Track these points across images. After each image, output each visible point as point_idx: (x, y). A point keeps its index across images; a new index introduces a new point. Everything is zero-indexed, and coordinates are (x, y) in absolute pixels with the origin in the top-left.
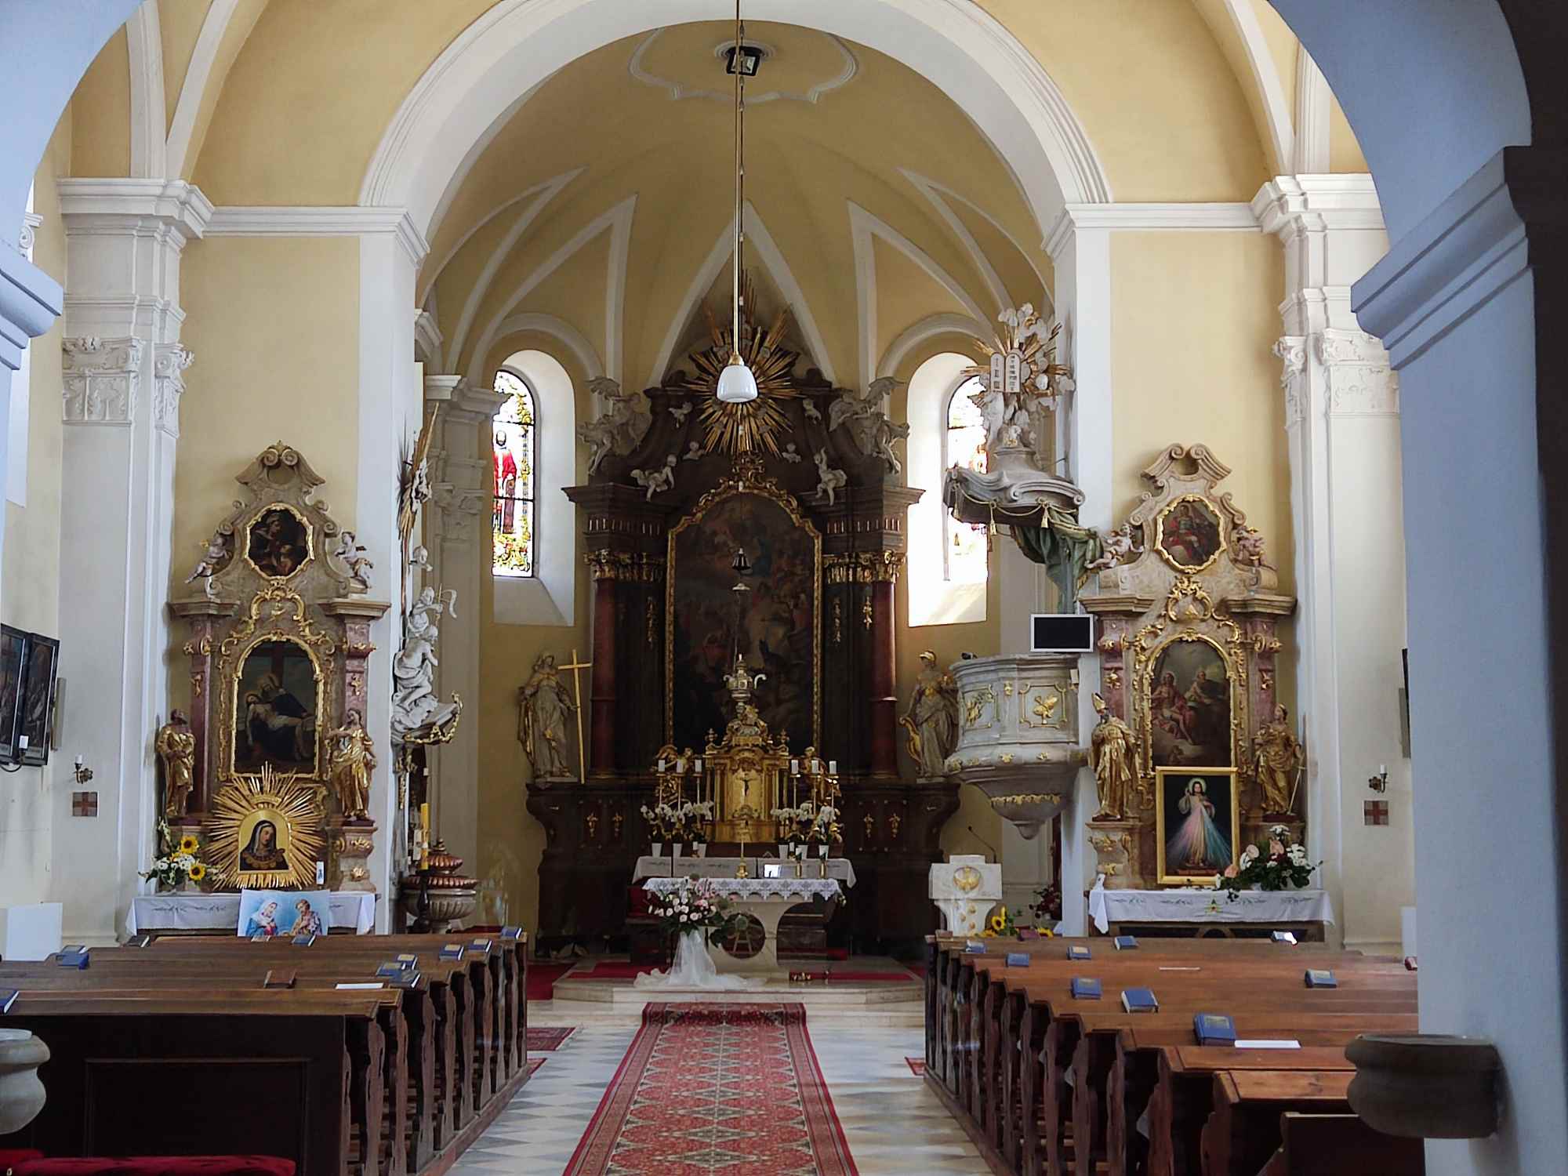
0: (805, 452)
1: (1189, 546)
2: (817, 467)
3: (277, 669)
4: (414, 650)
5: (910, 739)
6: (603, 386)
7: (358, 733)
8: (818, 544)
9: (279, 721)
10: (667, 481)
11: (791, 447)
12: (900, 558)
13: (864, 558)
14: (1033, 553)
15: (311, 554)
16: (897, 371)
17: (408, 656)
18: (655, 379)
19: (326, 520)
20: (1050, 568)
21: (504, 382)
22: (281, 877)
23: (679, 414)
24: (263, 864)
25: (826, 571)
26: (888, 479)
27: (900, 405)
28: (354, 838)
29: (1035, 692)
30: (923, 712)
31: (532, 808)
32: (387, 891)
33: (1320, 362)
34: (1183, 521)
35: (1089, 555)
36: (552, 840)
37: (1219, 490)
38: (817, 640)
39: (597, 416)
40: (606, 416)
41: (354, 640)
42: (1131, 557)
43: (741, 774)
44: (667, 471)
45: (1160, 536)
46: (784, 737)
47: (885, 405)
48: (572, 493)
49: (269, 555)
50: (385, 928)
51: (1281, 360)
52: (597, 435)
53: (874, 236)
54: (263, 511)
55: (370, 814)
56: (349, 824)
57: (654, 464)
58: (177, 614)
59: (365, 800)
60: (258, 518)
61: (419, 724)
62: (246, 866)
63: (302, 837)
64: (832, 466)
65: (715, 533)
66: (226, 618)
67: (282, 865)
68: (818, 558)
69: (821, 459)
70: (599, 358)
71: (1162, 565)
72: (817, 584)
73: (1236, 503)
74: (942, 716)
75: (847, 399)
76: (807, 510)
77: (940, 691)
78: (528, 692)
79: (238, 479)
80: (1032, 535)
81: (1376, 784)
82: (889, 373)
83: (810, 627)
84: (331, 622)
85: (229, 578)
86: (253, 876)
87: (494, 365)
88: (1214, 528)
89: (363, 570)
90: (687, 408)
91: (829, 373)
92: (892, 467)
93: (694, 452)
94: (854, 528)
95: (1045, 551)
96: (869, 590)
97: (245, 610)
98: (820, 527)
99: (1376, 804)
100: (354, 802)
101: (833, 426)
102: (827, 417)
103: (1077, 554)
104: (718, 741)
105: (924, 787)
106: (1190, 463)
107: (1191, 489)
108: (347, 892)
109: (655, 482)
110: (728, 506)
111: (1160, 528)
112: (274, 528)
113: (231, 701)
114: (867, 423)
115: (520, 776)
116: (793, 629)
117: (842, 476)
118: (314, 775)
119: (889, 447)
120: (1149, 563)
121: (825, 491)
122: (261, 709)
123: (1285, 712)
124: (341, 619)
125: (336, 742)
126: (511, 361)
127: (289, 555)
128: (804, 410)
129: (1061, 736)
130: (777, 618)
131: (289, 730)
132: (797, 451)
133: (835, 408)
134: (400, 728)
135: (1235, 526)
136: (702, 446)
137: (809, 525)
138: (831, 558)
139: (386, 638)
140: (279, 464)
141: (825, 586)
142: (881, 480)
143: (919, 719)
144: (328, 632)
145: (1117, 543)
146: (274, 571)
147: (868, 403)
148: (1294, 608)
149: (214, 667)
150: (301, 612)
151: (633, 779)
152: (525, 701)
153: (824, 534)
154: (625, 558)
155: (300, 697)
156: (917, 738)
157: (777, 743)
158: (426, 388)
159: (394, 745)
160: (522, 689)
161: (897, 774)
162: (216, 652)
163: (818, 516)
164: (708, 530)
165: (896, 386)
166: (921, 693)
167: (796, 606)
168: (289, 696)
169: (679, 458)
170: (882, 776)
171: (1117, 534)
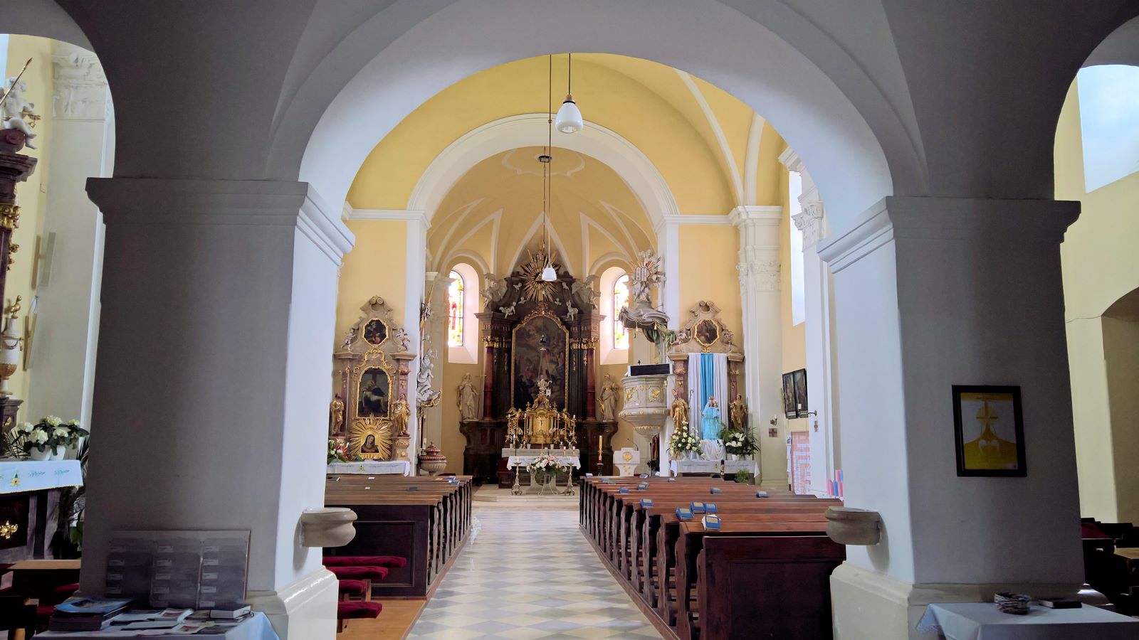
0: (563, 301)
1: (706, 337)
2: (567, 307)
3: (374, 378)
4: (425, 372)
5: (600, 406)
6: (489, 276)
7: (404, 402)
8: (567, 334)
9: (374, 398)
10: (512, 311)
11: (558, 300)
12: (597, 341)
13: (584, 340)
14: (651, 339)
15: (387, 337)
16: (597, 272)
17: (423, 374)
18: (509, 273)
19: (393, 324)
20: (657, 344)
21: (452, 275)
22: (376, 456)
23: (517, 287)
24: (370, 450)
25: (570, 344)
26: (594, 311)
27: (597, 285)
28: (401, 441)
29: (651, 389)
30: (605, 396)
31: (461, 431)
32: (414, 460)
33: (752, 271)
34: (704, 327)
35: (671, 340)
36: (469, 442)
37: (718, 317)
38: (567, 370)
39: (487, 287)
40: (490, 287)
41: (403, 368)
42: (686, 341)
43: (540, 418)
44: (513, 308)
45: (696, 333)
46: (555, 405)
47: (592, 285)
48: (478, 316)
49: (371, 337)
50: (413, 474)
51: (739, 271)
52: (488, 294)
53: (589, 224)
54: (370, 321)
55: (408, 432)
56: (400, 436)
57: (508, 305)
58: (336, 358)
59: (406, 428)
60: (368, 323)
61: (426, 399)
62: (363, 451)
63: (385, 441)
64: (573, 307)
65: (530, 330)
66: (356, 359)
67: (377, 451)
68: (567, 340)
69: (569, 304)
70: (487, 267)
71: (696, 343)
72: (567, 349)
73: (724, 322)
74: (612, 398)
75: (578, 282)
76: (564, 323)
77: (612, 389)
78: (461, 388)
79: (361, 308)
80: (650, 333)
81: (773, 422)
82: (593, 274)
83: (564, 365)
84: (395, 362)
85: (357, 345)
86: (366, 455)
87: (450, 269)
88: (715, 331)
89: (406, 342)
90: (520, 285)
91: (571, 273)
92: (594, 307)
93: (522, 301)
94: (581, 329)
95: (655, 338)
96: (586, 352)
97: (362, 357)
98: (568, 328)
99: (773, 429)
100: (402, 427)
101: (573, 293)
102: (571, 289)
103: (667, 339)
104: (531, 407)
105: (606, 424)
106: (707, 307)
107: (707, 316)
108: (399, 461)
109: (508, 312)
110: (534, 321)
111: (696, 330)
112: (374, 327)
113: (357, 390)
114: (586, 291)
115: (457, 419)
116: (558, 365)
117: (576, 310)
118: (388, 418)
119: (593, 300)
120: (693, 343)
121: (570, 316)
122: (368, 393)
123: (741, 397)
124: (398, 360)
125: (396, 406)
126: (455, 268)
127: (379, 336)
128: (562, 286)
129: (660, 405)
130: (552, 361)
131: (379, 401)
132: (560, 301)
133: (573, 286)
134: (419, 401)
135: (723, 330)
136: (525, 299)
137: (564, 328)
138: (572, 340)
139: (414, 367)
140: (376, 303)
141: (570, 350)
142: (591, 312)
143: (604, 399)
144: (394, 364)
145: (681, 335)
146: (374, 342)
147: (586, 284)
148: (743, 359)
149: (351, 378)
150: (383, 358)
151: (499, 421)
152: (460, 392)
153: (570, 331)
154: (497, 339)
155: (383, 389)
156: (603, 406)
157: (553, 407)
158: (426, 277)
159: (417, 407)
160: (459, 387)
161: (596, 418)
162: (351, 372)
163: (568, 326)
164: (527, 329)
165: (596, 278)
166: (605, 389)
167: (559, 357)
168: (379, 389)
169: (517, 303)
170: (590, 419)
171: (681, 332)
